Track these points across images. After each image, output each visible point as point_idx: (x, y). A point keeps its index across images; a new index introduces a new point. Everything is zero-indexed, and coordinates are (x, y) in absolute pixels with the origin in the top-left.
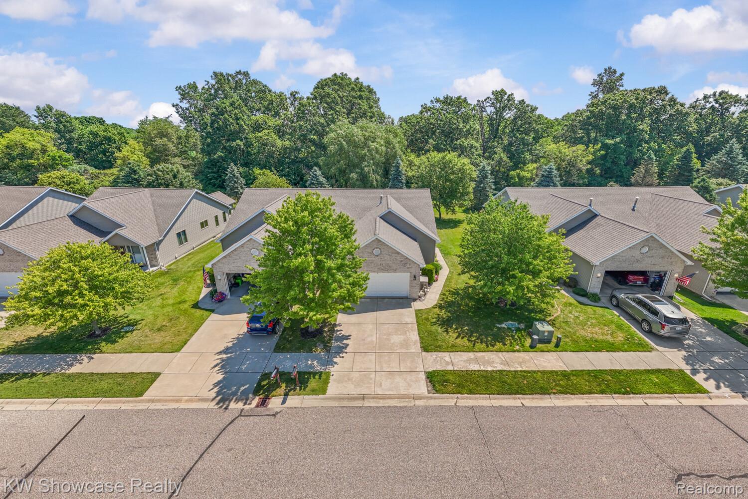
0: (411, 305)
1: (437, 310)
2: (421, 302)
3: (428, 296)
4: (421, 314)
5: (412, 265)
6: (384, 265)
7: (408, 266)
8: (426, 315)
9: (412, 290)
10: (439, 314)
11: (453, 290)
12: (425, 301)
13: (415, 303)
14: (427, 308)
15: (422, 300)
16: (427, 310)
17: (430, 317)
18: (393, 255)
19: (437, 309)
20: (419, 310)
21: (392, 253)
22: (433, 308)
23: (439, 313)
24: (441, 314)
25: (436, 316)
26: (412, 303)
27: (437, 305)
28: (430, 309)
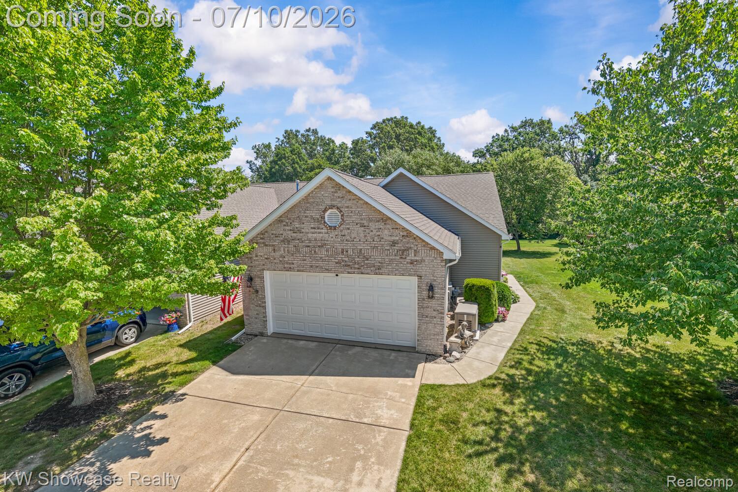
0: (415, 369)
1: (497, 396)
2: (449, 366)
3: (472, 351)
4: (437, 400)
5: (423, 253)
6: (350, 252)
7: (411, 256)
8: (453, 407)
9: (424, 327)
10: (499, 411)
11: (550, 343)
12: (462, 362)
13: (429, 365)
14: (462, 382)
15: (452, 359)
16: (461, 390)
17: (465, 415)
18: (373, 226)
19: (497, 391)
20: (433, 387)
21: (370, 220)
22: (483, 384)
23: (500, 405)
24: (508, 409)
25: (489, 416)
26: (420, 366)
27: (497, 378)
28: (471, 388)
